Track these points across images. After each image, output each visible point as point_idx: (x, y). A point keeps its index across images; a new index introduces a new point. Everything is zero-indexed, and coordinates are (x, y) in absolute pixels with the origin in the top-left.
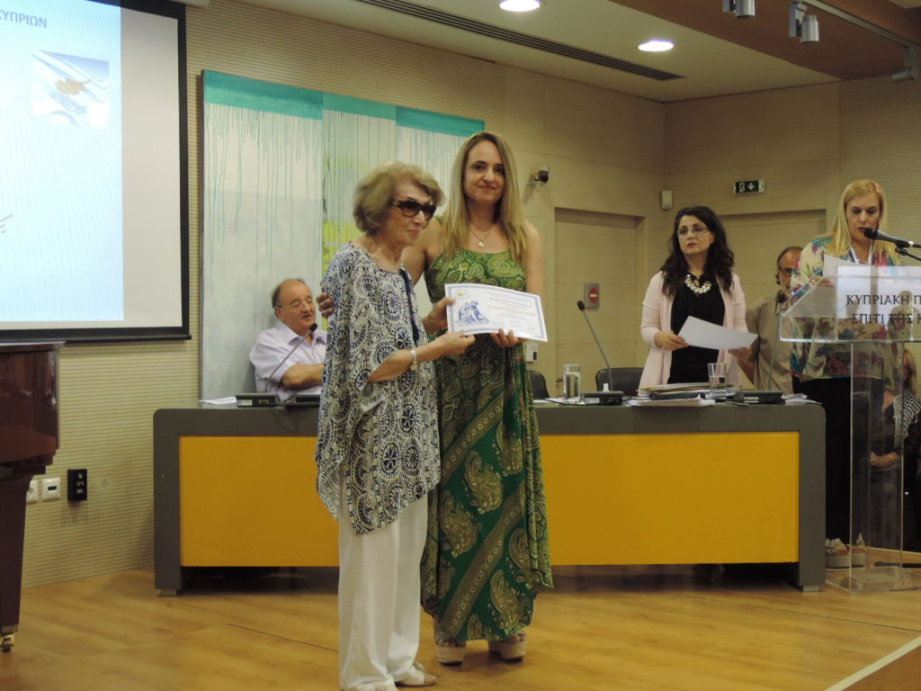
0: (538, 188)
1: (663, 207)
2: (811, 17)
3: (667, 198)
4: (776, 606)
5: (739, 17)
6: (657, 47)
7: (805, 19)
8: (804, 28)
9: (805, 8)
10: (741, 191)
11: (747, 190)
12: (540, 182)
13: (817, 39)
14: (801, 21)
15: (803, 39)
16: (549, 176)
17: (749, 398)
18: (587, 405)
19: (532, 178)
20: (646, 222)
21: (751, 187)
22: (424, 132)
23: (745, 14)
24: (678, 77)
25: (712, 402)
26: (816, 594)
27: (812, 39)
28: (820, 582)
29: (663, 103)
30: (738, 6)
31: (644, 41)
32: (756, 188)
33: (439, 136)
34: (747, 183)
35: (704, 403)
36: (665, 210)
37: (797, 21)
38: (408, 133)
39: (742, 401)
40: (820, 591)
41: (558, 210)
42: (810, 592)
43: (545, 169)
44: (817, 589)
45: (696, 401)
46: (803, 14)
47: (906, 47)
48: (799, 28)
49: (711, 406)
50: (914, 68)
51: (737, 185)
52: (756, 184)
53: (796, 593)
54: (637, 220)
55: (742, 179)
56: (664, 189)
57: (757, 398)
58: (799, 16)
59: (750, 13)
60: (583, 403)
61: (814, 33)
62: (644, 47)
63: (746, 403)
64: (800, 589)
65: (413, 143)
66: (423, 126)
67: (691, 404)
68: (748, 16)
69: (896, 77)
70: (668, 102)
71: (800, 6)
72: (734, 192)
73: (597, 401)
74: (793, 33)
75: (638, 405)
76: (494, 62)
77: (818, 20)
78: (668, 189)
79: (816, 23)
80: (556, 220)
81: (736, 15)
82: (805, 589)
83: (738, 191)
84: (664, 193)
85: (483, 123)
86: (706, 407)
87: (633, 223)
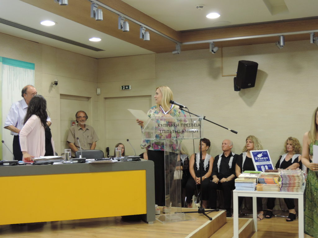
0: (54, 87)
1: (97, 94)
2: (147, 32)
3: (99, 91)
4: (139, 229)
5: (124, 31)
6: (95, 40)
7: (145, 33)
8: (145, 36)
9: (145, 29)
10: (124, 89)
11: (126, 88)
12: (55, 85)
13: (149, 39)
14: (144, 33)
15: (145, 39)
16: (58, 83)
17: (129, 159)
18: (73, 163)
19: (52, 83)
20: (91, 99)
21: (127, 88)
22: (13, 66)
23: (126, 30)
24: (103, 50)
25: (117, 161)
26: (153, 224)
27: (147, 39)
28: (154, 220)
29: (97, 59)
30: (123, 28)
31: (91, 38)
32: (128, 88)
33: (18, 68)
34: (126, 86)
35: (113, 161)
36: (98, 95)
37: (143, 33)
38: (6, 67)
39: (127, 160)
40: (154, 223)
41: (61, 95)
42: (151, 224)
43: (57, 81)
44: (153, 222)
45: (111, 161)
46: (144, 31)
47: (176, 43)
48: (143, 36)
49: (116, 162)
50: (179, 50)
51: (122, 87)
52: (128, 86)
53: (146, 224)
54: (89, 98)
55: (124, 85)
57: (132, 159)
58: (143, 32)
59: (127, 30)
60: (72, 162)
61: (148, 37)
62: (91, 40)
63: (128, 160)
64: (147, 223)
65: (9, 70)
66: (12, 65)
67: (109, 162)
68: (127, 31)
69: (173, 53)
70: (99, 59)
71: (143, 28)
73: (77, 161)
74: (141, 37)
75: (91, 162)
76: (38, 43)
77: (149, 33)
78: (99, 88)
79: (149, 34)
80: (61, 98)
81: (123, 30)
82: (149, 223)
83: (122, 89)
84: (98, 89)
85: (34, 64)
86: (115, 162)
87: (87, 99)
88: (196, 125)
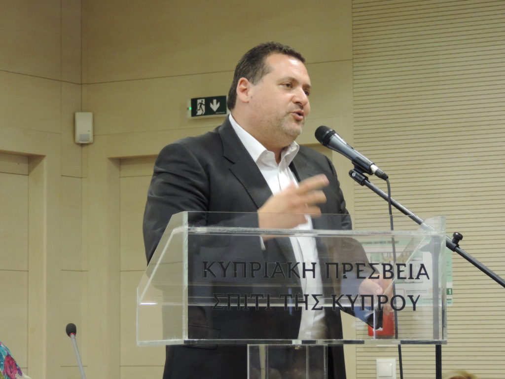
1: (78, 140)
3: (84, 125)
10: (199, 112)
11: (209, 111)
20: (45, 162)
21: (215, 106)
32: (223, 109)
34: (209, 100)
36: (82, 145)
51: (194, 102)
52: (222, 100)
54: (32, 160)
55: (202, 93)
56: (82, 111)
72: (190, 113)
78: (87, 111)
83: (194, 113)
84: (79, 116)
87: (24, 166)
88: (405, 273)
